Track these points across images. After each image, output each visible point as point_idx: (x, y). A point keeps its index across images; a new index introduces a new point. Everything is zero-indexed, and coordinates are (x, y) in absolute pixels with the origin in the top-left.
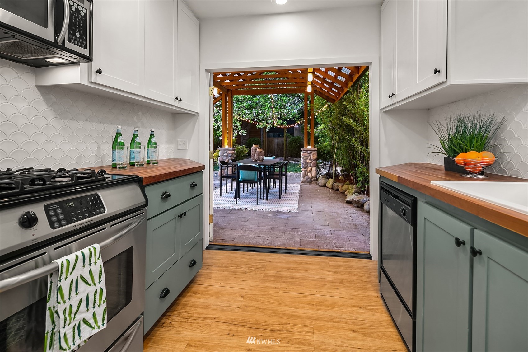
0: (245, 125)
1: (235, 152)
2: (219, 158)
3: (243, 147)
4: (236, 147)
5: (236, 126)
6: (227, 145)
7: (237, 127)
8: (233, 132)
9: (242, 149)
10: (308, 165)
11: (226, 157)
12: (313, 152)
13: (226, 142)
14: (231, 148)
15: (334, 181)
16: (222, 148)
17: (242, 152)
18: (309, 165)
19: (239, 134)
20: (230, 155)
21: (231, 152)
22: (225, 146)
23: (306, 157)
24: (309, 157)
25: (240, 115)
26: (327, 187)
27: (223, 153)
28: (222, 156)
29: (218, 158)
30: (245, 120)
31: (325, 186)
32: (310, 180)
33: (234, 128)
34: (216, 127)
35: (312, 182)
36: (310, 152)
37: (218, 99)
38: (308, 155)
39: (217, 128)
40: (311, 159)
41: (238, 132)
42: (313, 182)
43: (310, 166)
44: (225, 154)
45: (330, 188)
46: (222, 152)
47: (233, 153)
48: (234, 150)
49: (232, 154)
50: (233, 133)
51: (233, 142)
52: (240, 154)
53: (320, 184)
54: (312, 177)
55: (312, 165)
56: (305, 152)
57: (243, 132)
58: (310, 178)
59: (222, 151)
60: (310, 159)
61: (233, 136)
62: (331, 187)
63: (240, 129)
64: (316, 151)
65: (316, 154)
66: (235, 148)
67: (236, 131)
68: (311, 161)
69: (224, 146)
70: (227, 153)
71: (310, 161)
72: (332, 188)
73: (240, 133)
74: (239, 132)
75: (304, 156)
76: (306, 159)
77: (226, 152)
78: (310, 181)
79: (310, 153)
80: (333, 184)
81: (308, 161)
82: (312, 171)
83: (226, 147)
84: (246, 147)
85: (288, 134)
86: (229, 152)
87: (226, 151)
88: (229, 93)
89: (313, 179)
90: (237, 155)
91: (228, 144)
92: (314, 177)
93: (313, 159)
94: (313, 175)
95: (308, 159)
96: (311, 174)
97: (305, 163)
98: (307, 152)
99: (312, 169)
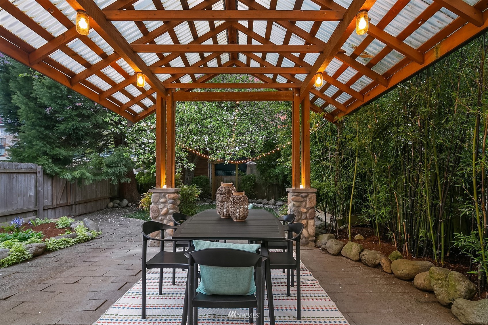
0: (192, 157)
1: (180, 195)
2: (151, 206)
3: (193, 187)
4: (180, 187)
5: (180, 157)
6: (165, 184)
7: (181, 160)
8: (176, 166)
9: (191, 190)
10: (301, 216)
11: (162, 205)
12: (310, 195)
13: (163, 179)
14: (173, 190)
15: (360, 246)
16: (157, 189)
17: (191, 195)
18: (304, 216)
19: (184, 169)
20: (170, 201)
21: (172, 196)
22: (162, 185)
23: (299, 203)
24: (304, 203)
25: (185, 142)
26: (342, 256)
27: (158, 198)
28: (157, 202)
29: (149, 207)
30: (192, 151)
31: (339, 254)
32: (306, 241)
33: (177, 161)
34: (150, 159)
35: (308, 243)
36: (306, 194)
37: (151, 110)
38: (302, 200)
39: (151, 161)
40: (307, 206)
41: (182, 167)
42: (310, 244)
43: (305, 217)
44: (162, 200)
45: (354, 259)
46: (156, 196)
47: (176, 198)
48: (178, 193)
49: (174, 199)
50: (176, 168)
51: (176, 180)
52: (187, 198)
53: (330, 251)
54: (310, 236)
55: (308, 215)
56: (297, 196)
57: (190, 166)
58: (305, 238)
59: (155, 194)
60: (305, 207)
61: (176, 172)
62: (357, 258)
63: (185, 162)
64: (315, 192)
65: (315, 199)
66: (179, 190)
67: (180, 165)
68: (307, 209)
69: (160, 185)
70: (166, 198)
71: (305, 210)
72: (359, 260)
73: (185, 167)
74: (184, 165)
75: (295, 201)
76: (299, 207)
77: (164, 196)
78: (306, 243)
79: (306, 197)
80: (360, 253)
81: (301, 209)
82: (309, 225)
83: (165, 187)
84: (197, 187)
85: (240, 172)
86: (169, 196)
87: (163, 194)
88: (169, 95)
89: (311, 239)
90: (183, 200)
91: (167, 183)
92: (312, 236)
93: (310, 206)
94: (309, 232)
95: (302, 207)
96: (308, 231)
97: (298, 213)
98: (300, 194)
99: (309, 223)
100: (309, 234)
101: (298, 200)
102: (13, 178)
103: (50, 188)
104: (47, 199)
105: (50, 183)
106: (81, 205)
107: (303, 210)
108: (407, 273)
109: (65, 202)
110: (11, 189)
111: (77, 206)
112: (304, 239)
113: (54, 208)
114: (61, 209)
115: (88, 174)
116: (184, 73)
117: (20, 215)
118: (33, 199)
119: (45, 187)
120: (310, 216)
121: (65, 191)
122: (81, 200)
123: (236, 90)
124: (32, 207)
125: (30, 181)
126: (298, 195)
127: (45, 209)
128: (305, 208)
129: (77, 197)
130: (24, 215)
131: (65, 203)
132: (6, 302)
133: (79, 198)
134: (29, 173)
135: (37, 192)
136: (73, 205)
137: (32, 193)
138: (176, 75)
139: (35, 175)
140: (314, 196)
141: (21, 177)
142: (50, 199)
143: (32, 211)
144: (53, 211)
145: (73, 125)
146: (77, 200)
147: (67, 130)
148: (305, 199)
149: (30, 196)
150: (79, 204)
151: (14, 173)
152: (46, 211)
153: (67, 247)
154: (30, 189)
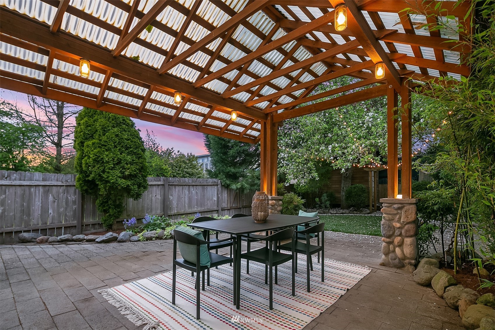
10: (394, 232)
12: (407, 207)
18: (397, 232)
23: (390, 216)
24: (398, 216)
26: (432, 288)
31: (428, 285)
32: (400, 263)
35: (404, 266)
36: (400, 206)
38: (395, 212)
40: (402, 221)
42: (406, 268)
43: (399, 233)
45: (439, 294)
54: (405, 257)
55: (403, 232)
56: (388, 207)
58: (399, 259)
60: (399, 221)
62: (441, 293)
64: (414, 204)
65: (415, 212)
68: (401, 224)
71: (399, 225)
72: (442, 297)
75: (386, 213)
76: (392, 220)
78: (401, 265)
79: (399, 208)
81: (394, 224)
82: (405, 244)
88: (269, 118)
89: (407, 261)
92: (408, 258)
93: (405, 220)
94: (405, 253)
95: (395, 220)
96: (403, 251)
97: (388, 228)
98: (392, 206)
99: (405, 242)
100: (404, 255)
101: (389, 212)
102: (205, 188)
103: (226, 195)
104: (224, 203)
105: (226, 192)
106: (247, 208)
107: (396, 225)
108: (472, 322)
109: (236, 205)
110: (204, 196)
111: (244, 209)
112: (397, 259)
113: (229, 209)
114: (233, 210)
115: (246, 185)
116: (279, 96)
117: (209, 213)
118: (216, 202)
119: (223, 194)
120: (406, 233)
121: (236, 198)
122: (247, 205)
123: (328, 99)
124: (215, 208)
125: (214, 190)
126: (390, 206)
127: (223, 210)
128: (399, 223)
129: (245, 202)
130: (211, 212)
131: (236, 207)
132: (159, 253)
133: (246, 204)
134: (214, 185)
135: (218, 198)
136: (241, 208)
137: (215, 199)
138: (273, 100)
139: (217, 186)
140: (413, 208)
141: (209, 188)
142: (226, 203)
143: (216, 211)
144: (228, 211)
145: (237, 150)
146: (245, 205)
147: (234, 154)
148: (399, 211)
149: (214, 200)
150: (246, 207)
151: (206, 185)
152: (224, 211)
153: (212, 234)
154: (214, 195)
